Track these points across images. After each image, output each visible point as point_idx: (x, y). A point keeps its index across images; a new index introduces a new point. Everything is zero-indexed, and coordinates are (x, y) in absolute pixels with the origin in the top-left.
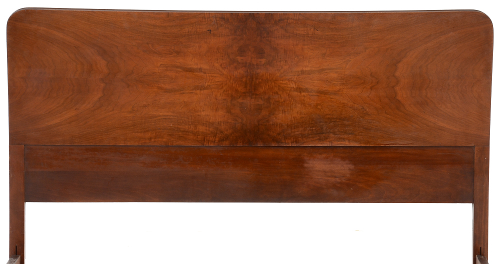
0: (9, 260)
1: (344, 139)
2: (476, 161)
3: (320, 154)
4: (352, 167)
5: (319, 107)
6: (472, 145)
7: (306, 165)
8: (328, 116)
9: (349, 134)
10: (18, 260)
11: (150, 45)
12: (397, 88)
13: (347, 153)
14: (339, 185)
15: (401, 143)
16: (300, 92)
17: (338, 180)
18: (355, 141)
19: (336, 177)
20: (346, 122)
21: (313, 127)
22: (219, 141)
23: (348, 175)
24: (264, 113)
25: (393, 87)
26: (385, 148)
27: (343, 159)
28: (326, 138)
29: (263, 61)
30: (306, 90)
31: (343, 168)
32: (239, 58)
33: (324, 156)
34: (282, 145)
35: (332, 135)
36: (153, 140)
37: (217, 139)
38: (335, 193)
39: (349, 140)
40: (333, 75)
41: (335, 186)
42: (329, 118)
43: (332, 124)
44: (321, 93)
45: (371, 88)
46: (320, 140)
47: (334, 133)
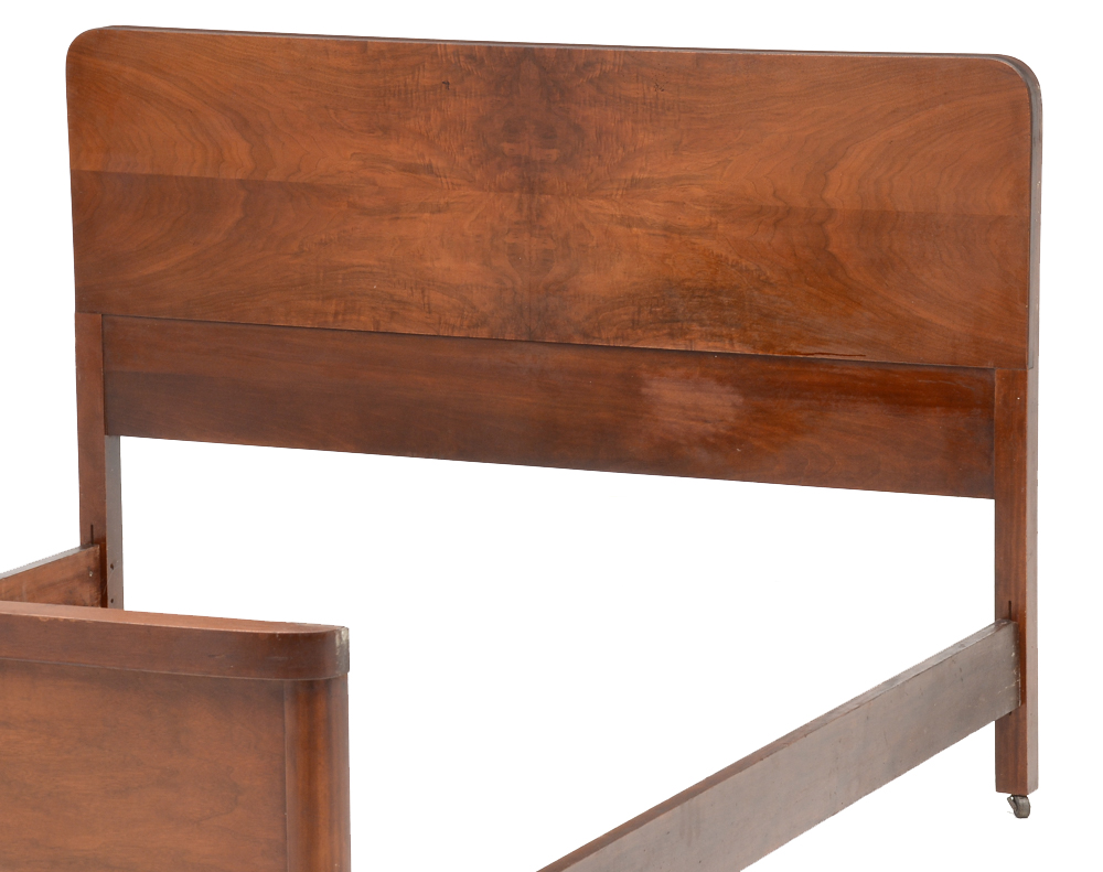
1: (720, 337)
2: (998, 402)
3: (674, 367)
4: (739, 400)
5: (667, 261)
6: (990, 365)
7: (644, 391)
8: (687, 283)
9: (732, 326)
11: (331, 111)
12: (829, 227)
13: (729, 370)
14: (712, 440)
15: (837, 351)
16: (629, 226)
17: (710, 428)
18: (744, 342)
19: (706, 421)
20: (725, 300)
21: (657, 306)
22: (469, 327)
23: (731, 419)
24: (558, 270)
25: (821, 224)
26: (807, 362)
27: (721, 380)
28: (684, 333)
29: (554, 154)
30: (642, 222)
31: (719, 404)
32: (506, 147)
33: (681, 371)
34: (594, 343)
35: (695, 327)
36: (340, 317)
37: (466, 323)
38: (702, 455)
39: (731, 339)
40: (698, 192)
41: (703, 442)
42: (689, 288)
43: (695, 302)
44: (671, 230)
45: (776, 224)
46: (672, 335)
47: (701, 323)
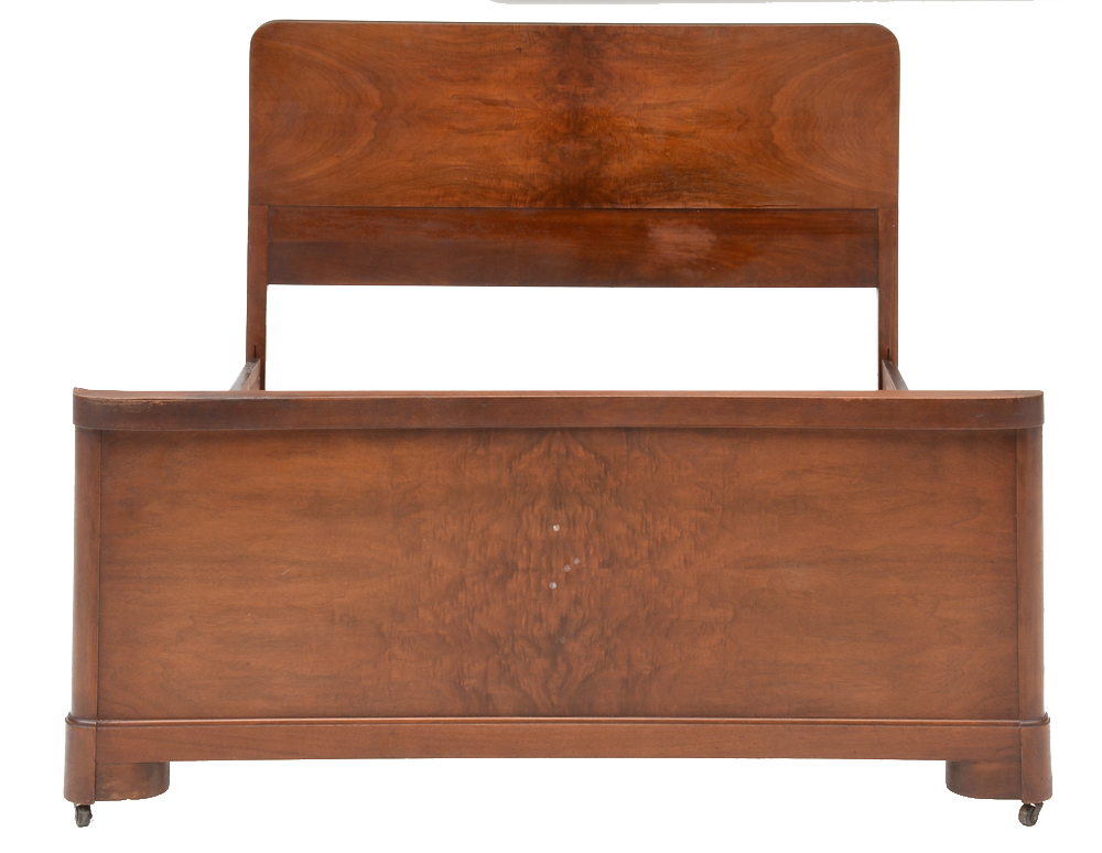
0: (247, 367)
1: (702, 199)
2: (880, 229)
3: (670, 219)
4: (713, 237)
5: (668, 154)
6: (876, 207)
7: (650, 235)
8: (680, 167)
9: (709, 191)
10: (257, 365)
11: (439, 69)
12: (774, 129)
13: (708, 219)
14: (695, 263)
15: (780, 204)
16: (642, 134)
17: (694, 256)
18: (718, 201)
19: (691, 252)
20: (705, 175)
21: (659, 181)
22: (531, 201)
23: (708, 249)
24: (593, 162)
25: (768, 127)
26: (759, 211)
27: (701, 226)
28: (677, 198)
29: (592, 90)
30: (650, 131)
31: (701, 239)
32: (559, 87)
33: (675, 222)
34: (617, 207)
35: (685, 193)
36: (441, 199)
37: (528, 198)
38: (689, 273)
39: (709, 200)
40: (687, 110)
41: (690, 265)
42: (681, 170)
43: (685, 178)
44: (670, 134)
45: (739, 128)
46: (669, 199)
47: (689, 191)
